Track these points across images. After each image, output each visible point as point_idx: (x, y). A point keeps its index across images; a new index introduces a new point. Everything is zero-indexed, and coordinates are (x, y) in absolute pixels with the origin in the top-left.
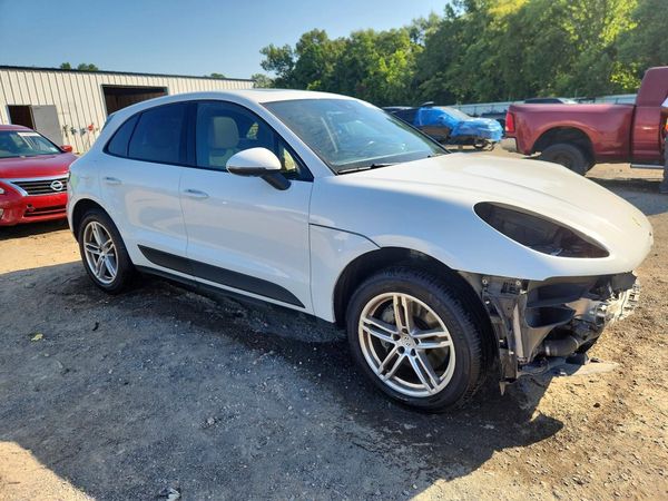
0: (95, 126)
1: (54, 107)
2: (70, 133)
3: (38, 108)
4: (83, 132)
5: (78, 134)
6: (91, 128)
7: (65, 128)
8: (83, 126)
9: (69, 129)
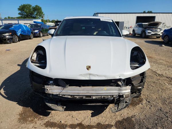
0: (132, 27)
1: (124, 22)
2: (126, 28)
3: (120, 22)
4: (129, 28)
5: (127, 29)
6: (131, 27)
7: (125, 27)
8: (129, 27)
9: (126, 27)
